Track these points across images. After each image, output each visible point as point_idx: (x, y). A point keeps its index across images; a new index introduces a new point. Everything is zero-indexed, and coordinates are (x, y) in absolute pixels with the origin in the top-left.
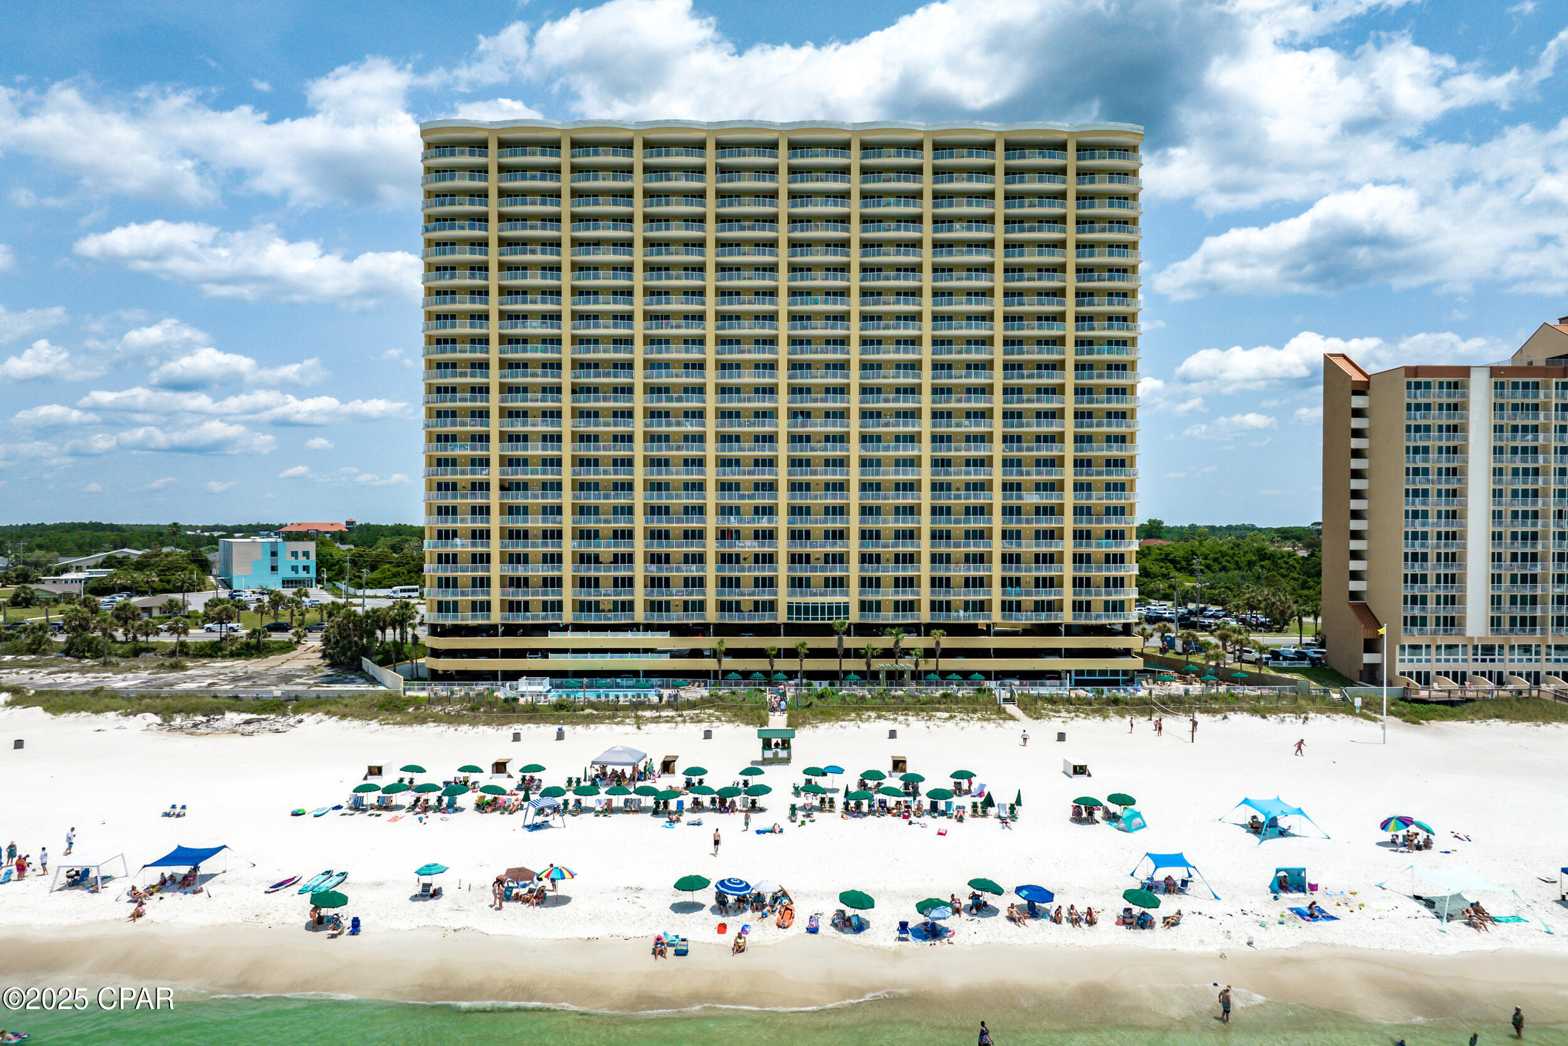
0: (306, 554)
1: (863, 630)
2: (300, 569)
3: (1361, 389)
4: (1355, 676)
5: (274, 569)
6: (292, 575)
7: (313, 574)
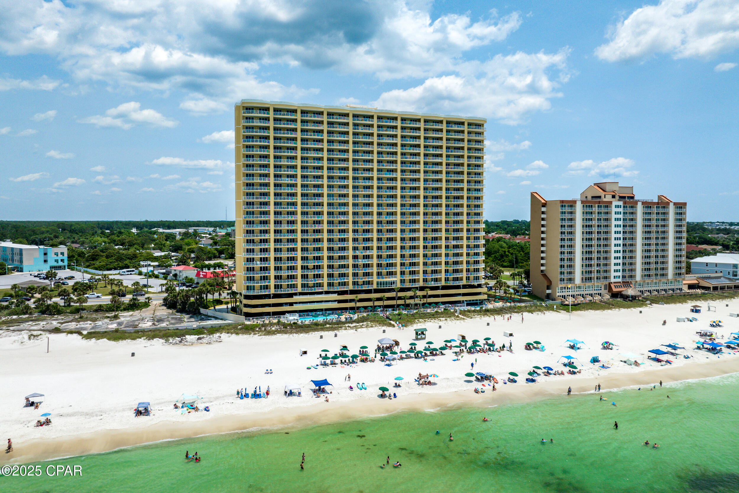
0: (62, 254)
1: (402, 290)
2: (59, 261)
3: (544, 205)
4: (544, 297)
5: (45, 261)
6: (55, 264)
7: (66, 263)
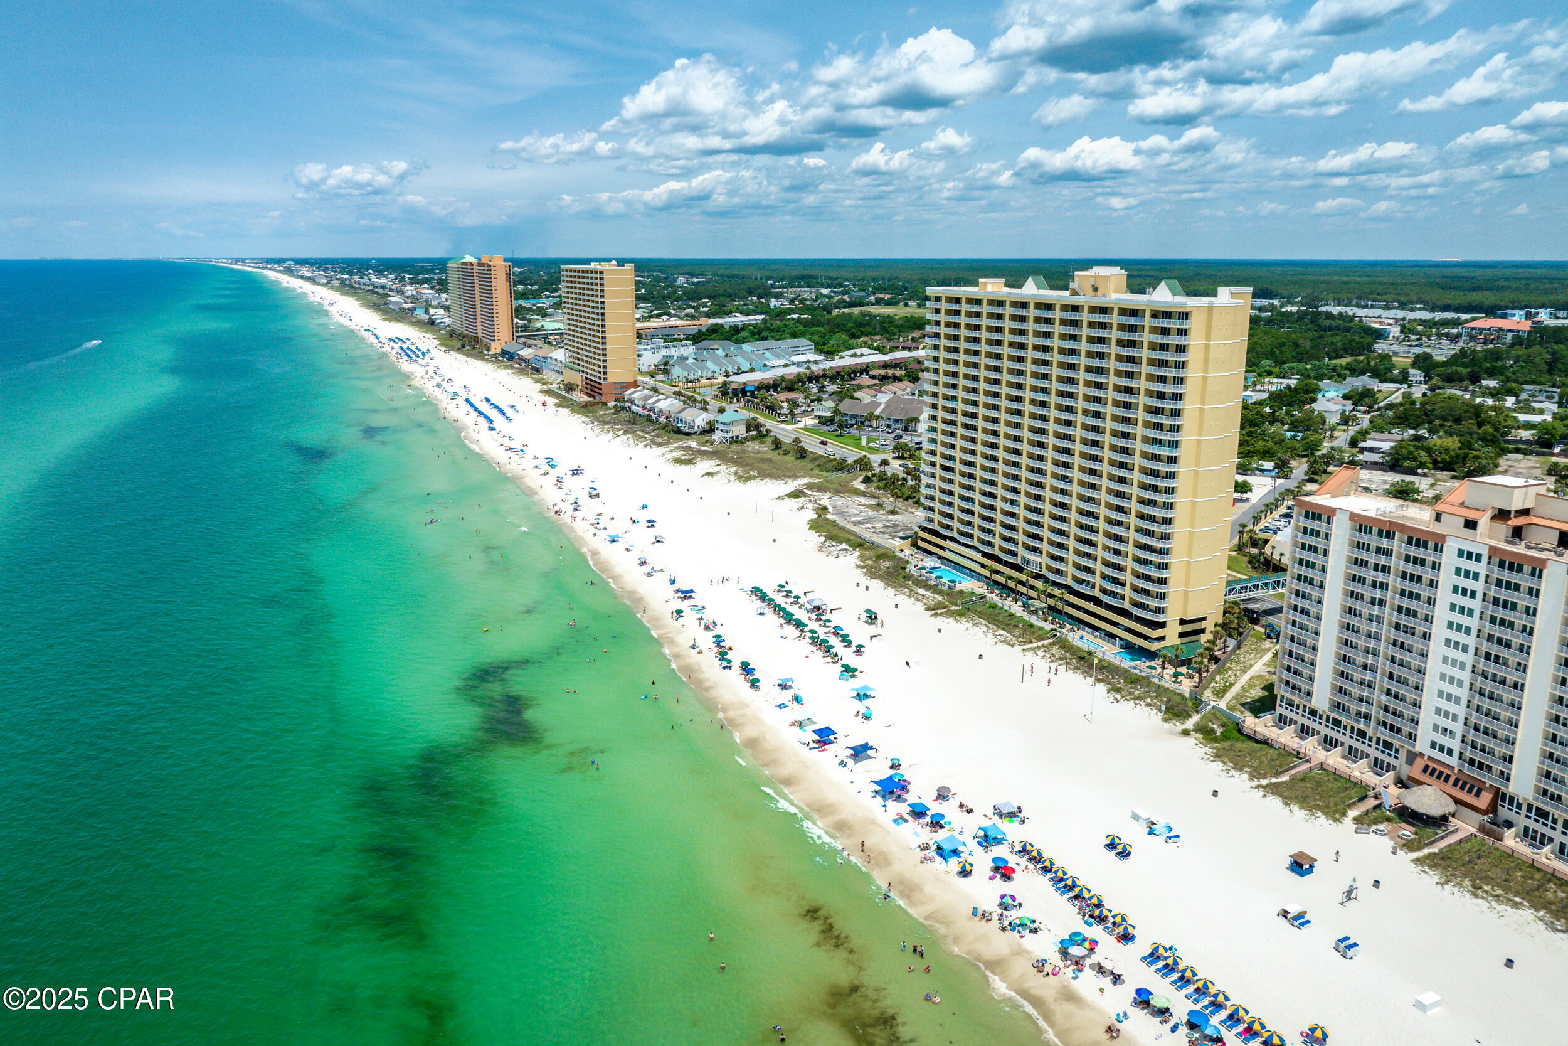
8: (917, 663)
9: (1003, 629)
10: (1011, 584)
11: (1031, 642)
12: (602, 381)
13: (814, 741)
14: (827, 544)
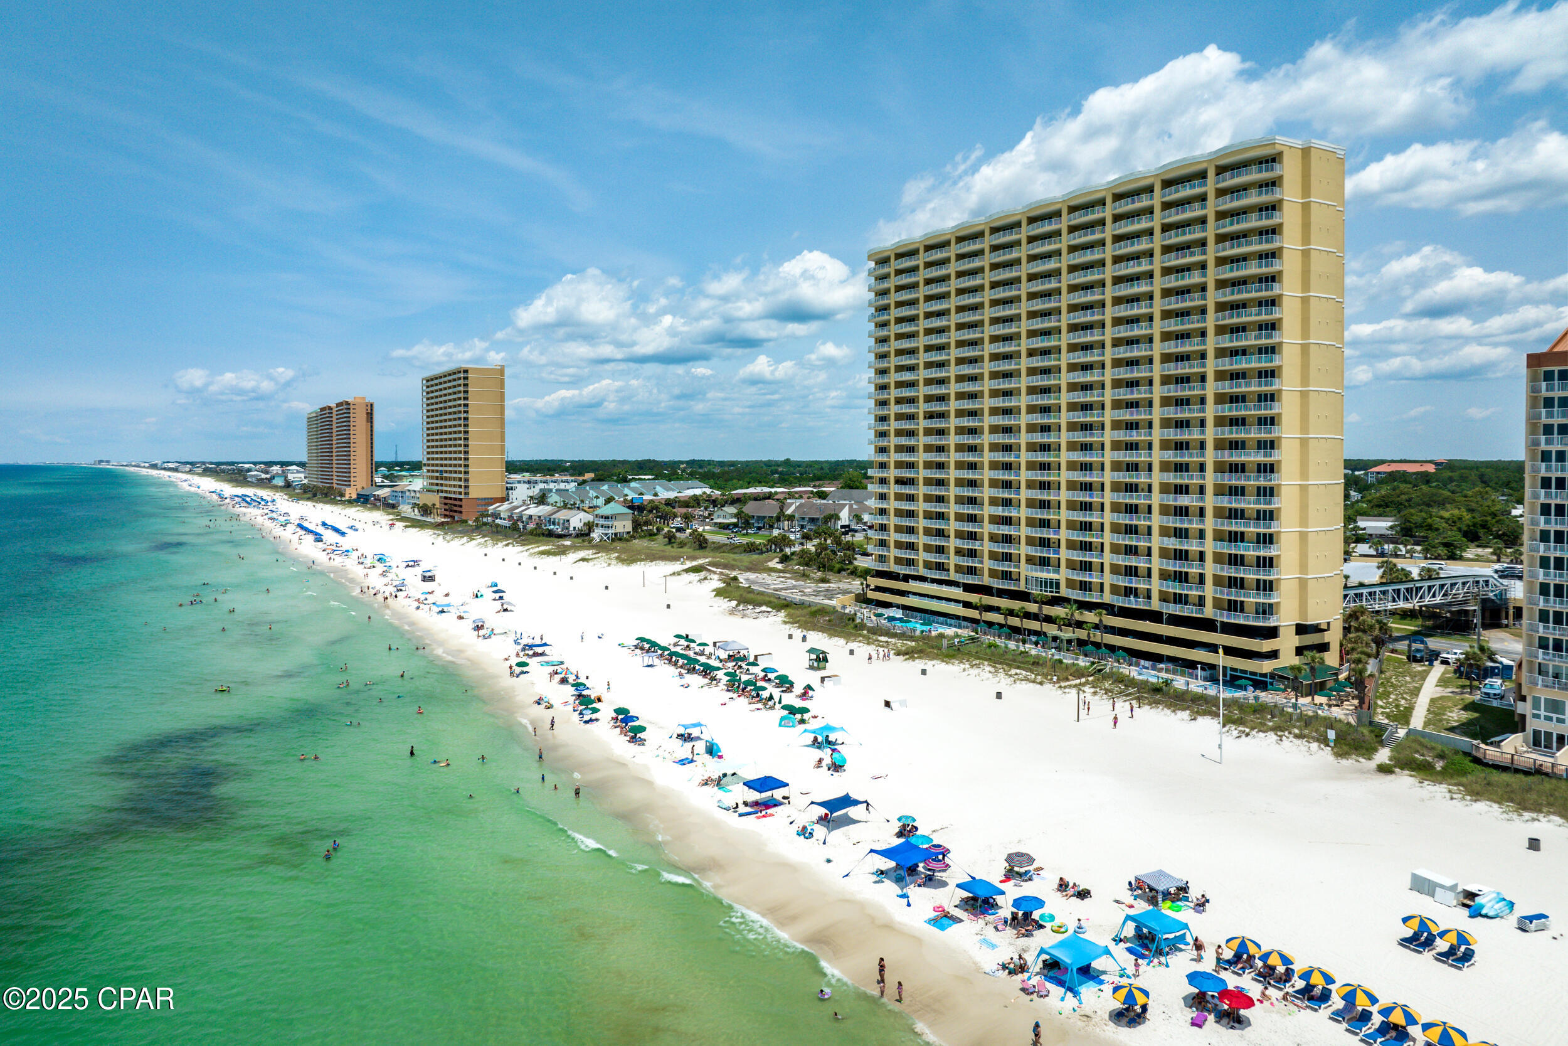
8: (903, 703)
9: (1018, 668)
10: (1015, 621)
11: (1067, 679)
12: (462, 497)
13: (746, 804)
14: (741, 607)
